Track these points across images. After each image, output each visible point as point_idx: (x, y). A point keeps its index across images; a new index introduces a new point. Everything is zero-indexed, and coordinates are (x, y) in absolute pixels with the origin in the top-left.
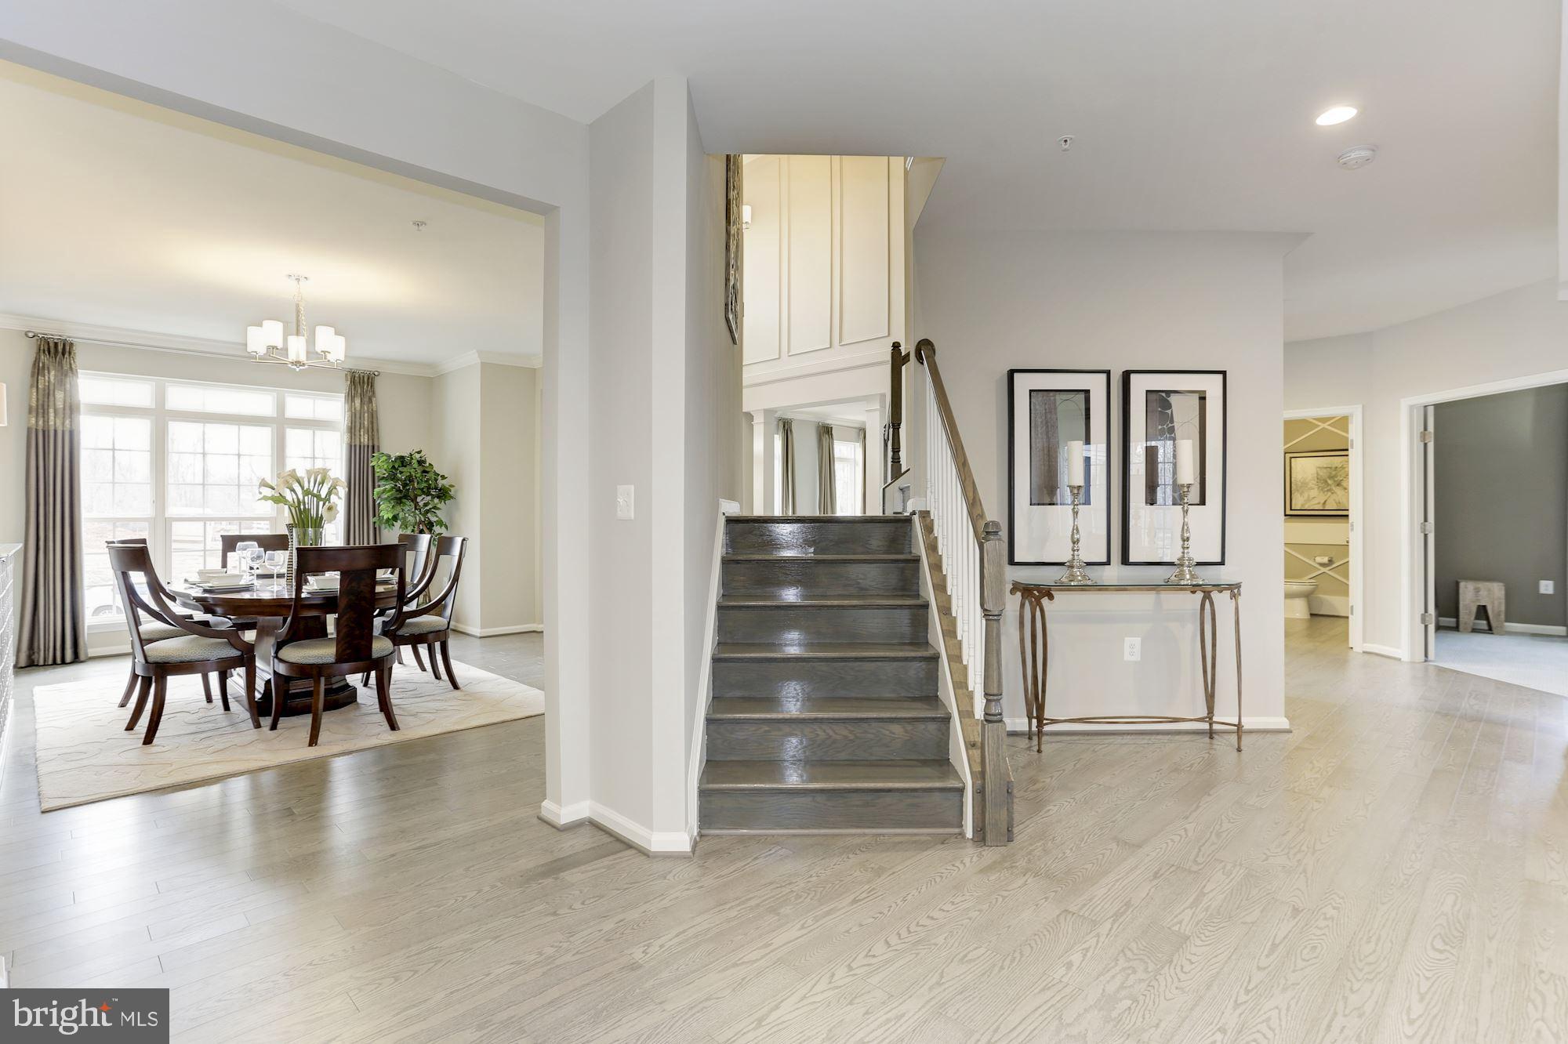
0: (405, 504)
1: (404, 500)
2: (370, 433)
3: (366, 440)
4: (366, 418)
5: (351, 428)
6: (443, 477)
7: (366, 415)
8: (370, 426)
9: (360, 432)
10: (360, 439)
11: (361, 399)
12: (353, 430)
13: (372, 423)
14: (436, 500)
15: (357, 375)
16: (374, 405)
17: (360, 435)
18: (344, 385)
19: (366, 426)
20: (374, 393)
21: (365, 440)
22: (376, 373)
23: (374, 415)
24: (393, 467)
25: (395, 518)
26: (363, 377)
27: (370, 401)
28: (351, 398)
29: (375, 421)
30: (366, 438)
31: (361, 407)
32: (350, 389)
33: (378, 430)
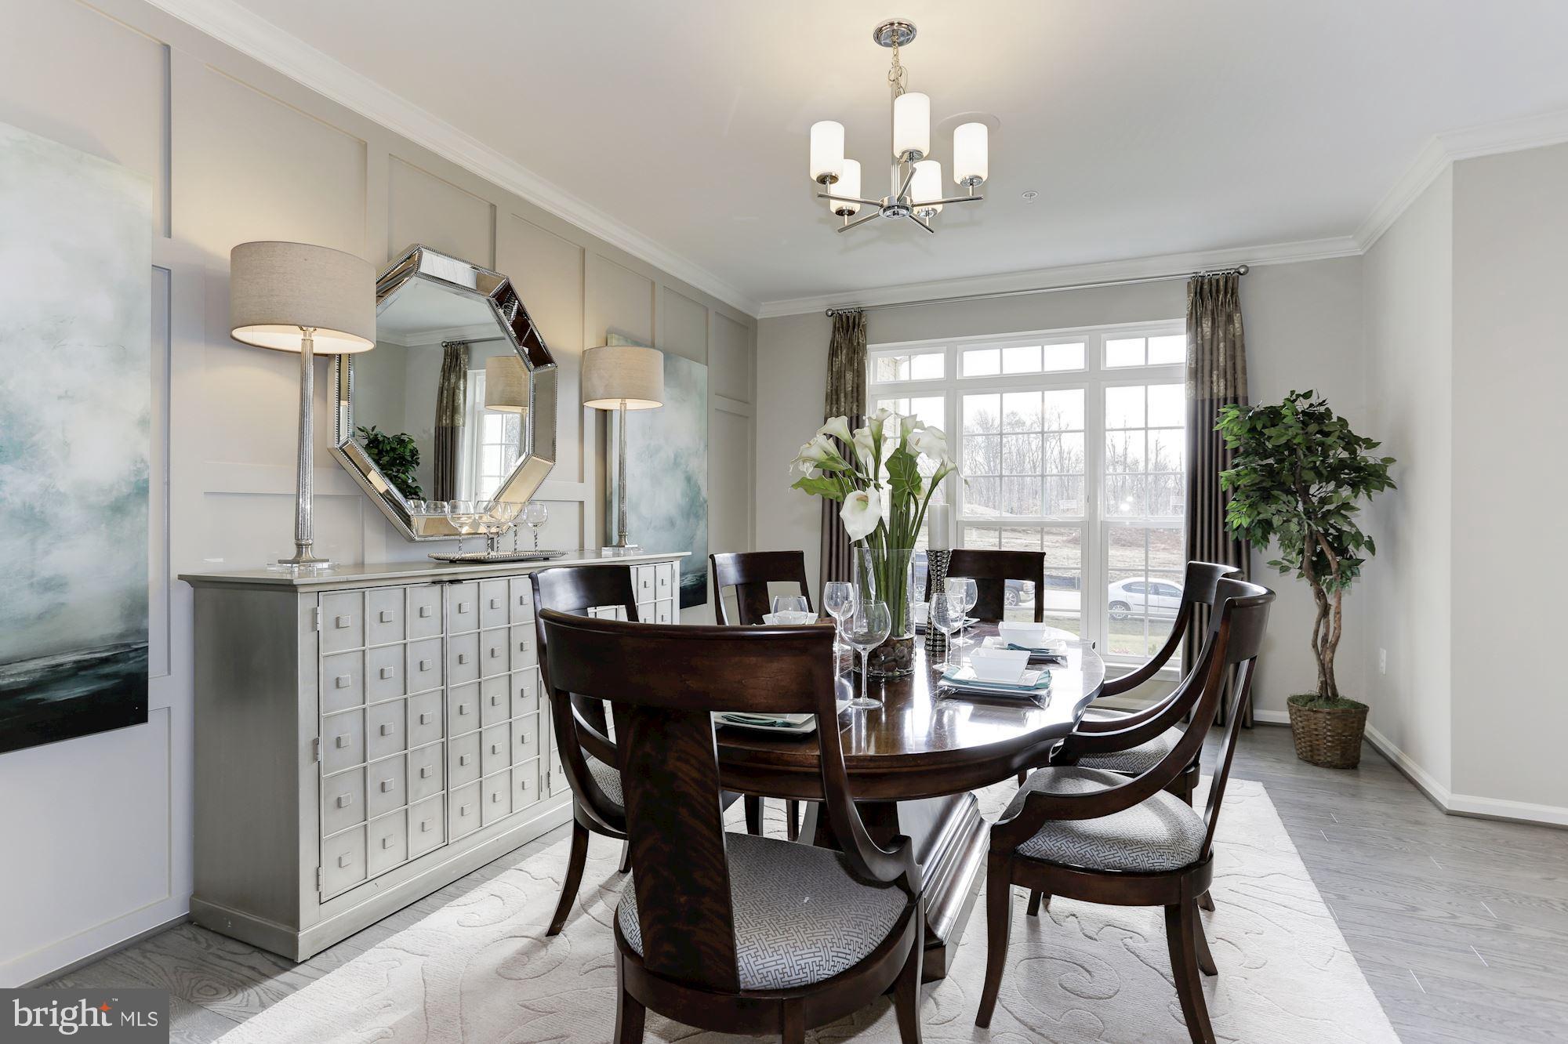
0: (1276, 499)
1: (1275, 493)
2: (1229, 376)
3: (1222, 388)
4: (1222, 350)
5: (1197, 371)
6: (1370, 444)
7: (1222, 345)
8: (1229, 364)
9: (1211, 377)
10: (1211, 388)
11: (1213, 320)
12: (1199, 375)
13: (1234, 357)
14: (1346, 492)
15: (1206, 280)
16: (1237, 325)
17: (1212, 382)
18: (1183, 300)
19: (1222, 364)
20: (1236, 304)
21: (1220, 388)
22: (1242, 270)
23: (1238, 345)
24: (1253, 430)
25: (1267, 526)
26: (1218, 281)
27: (1230, 319)
28: (1195, 322)
29: (1239, 353)
30: (1222, 384)
31: (1213, 335)
32: (1194, 305)
33: (1244, 369)
